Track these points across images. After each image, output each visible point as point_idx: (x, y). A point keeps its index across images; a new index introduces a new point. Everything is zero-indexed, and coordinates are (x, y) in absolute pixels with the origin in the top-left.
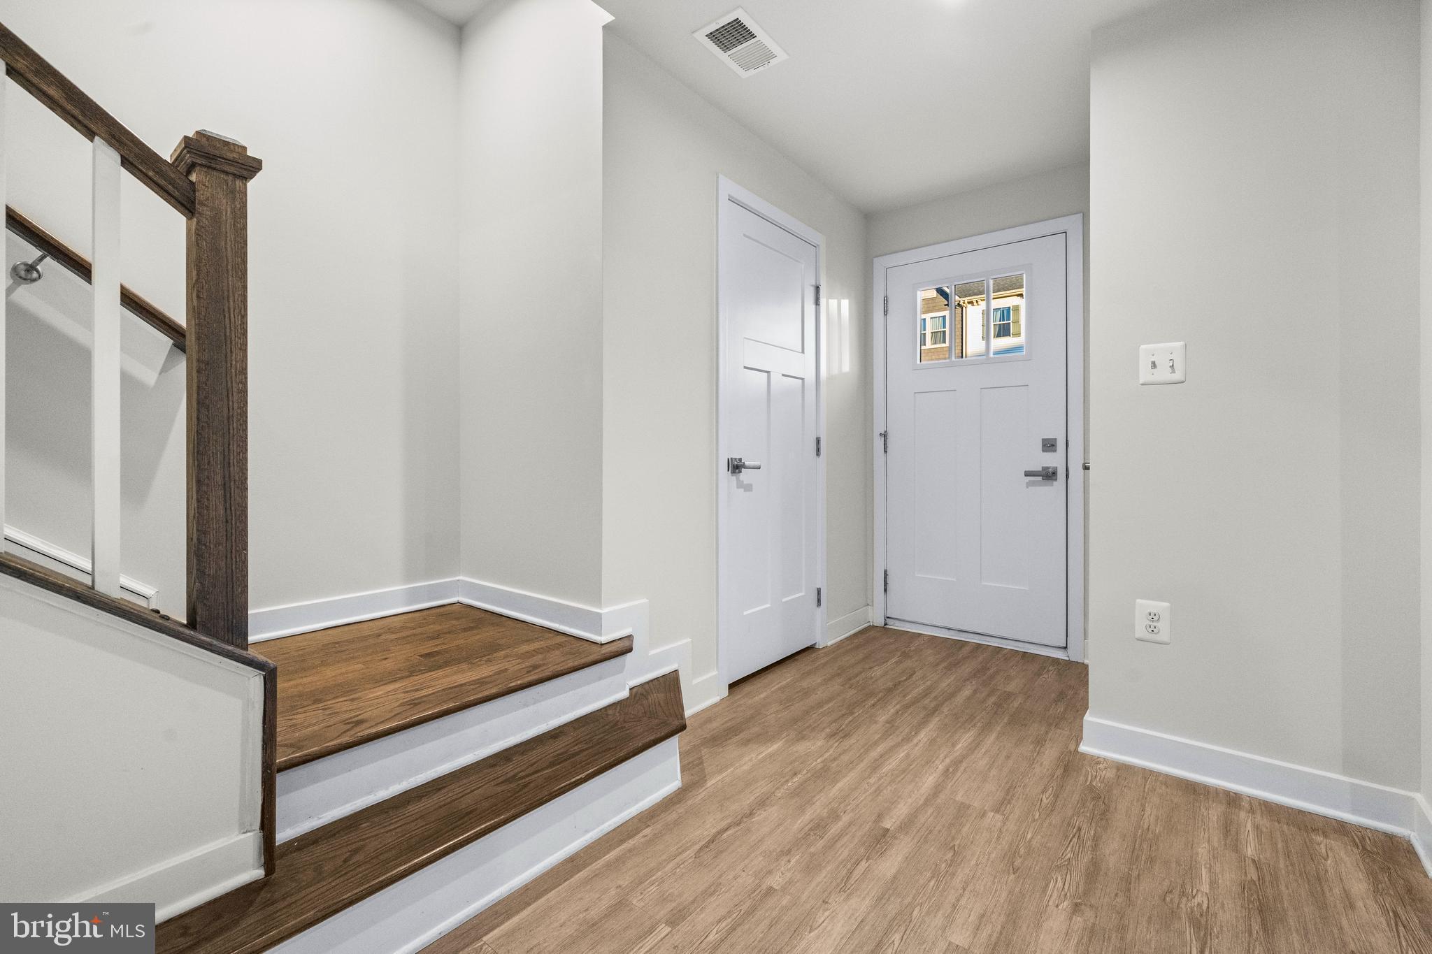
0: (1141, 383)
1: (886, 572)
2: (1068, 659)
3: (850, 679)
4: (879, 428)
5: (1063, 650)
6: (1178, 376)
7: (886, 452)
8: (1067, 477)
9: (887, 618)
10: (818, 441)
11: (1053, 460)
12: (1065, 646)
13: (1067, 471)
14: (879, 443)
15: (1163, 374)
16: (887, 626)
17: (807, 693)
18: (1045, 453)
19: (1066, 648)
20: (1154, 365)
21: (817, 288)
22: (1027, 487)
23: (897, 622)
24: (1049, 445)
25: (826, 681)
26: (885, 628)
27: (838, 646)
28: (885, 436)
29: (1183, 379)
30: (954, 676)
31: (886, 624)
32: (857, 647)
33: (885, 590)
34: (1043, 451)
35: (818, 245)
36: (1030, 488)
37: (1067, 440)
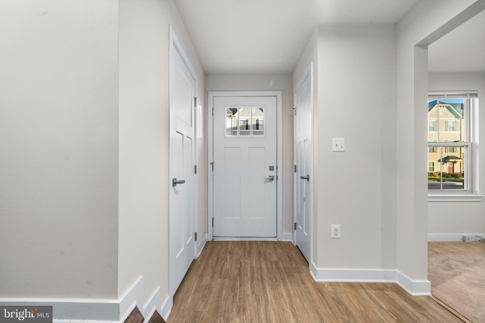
0: (333, 151)
1: (213, 218)
2: (277, 240)
3: (221, 274)
4: (210, 161)
5: (276, 238)
6: (343, 150)
7: (213, 170)
8: (277, 179)
9: (213, 237)
10: (195, 167)
11: (273, 173)
12: (276, 236)
13: (277, 177)
14: (210, 167)
15: (339, 149)
16: (214, 240)
17: (209, 288)
18: (271, 171)
19: (276, 237)
20: (337, 146)
21: (195, 98)
22: (264, 183)
23: (217, 238)
24: (271, 168)
25: (212, 277)
26: (213, 241)
27: (202, 256)
28: (212, 164)
29: (344, 151)
30: (254, 259)
31: (213, 239)
32: (210, 254)
33: (213, 226)
34: (270, 170)
35: (196, 80)
36: (265, 183)
37: (277, 167)
